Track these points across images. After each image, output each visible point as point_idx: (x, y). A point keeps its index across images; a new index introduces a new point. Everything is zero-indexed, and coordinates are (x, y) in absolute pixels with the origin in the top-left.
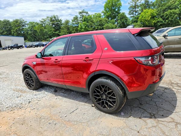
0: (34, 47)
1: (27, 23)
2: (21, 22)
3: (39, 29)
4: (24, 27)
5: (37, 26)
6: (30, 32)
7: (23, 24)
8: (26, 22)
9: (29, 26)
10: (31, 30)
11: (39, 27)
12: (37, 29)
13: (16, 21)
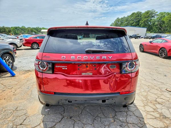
0: (150, 39)
1: (157, 14)
2: (152, 13)
3: (167, 20)
4: (152, 18)
5: (166, 17)
6: (156, 23)
7: (153, 15)
8: (157, 12)
9: (158, 17)
10: (158, 21)
11: (168, 17)
12: (165, 20)
13: (147, 13)
